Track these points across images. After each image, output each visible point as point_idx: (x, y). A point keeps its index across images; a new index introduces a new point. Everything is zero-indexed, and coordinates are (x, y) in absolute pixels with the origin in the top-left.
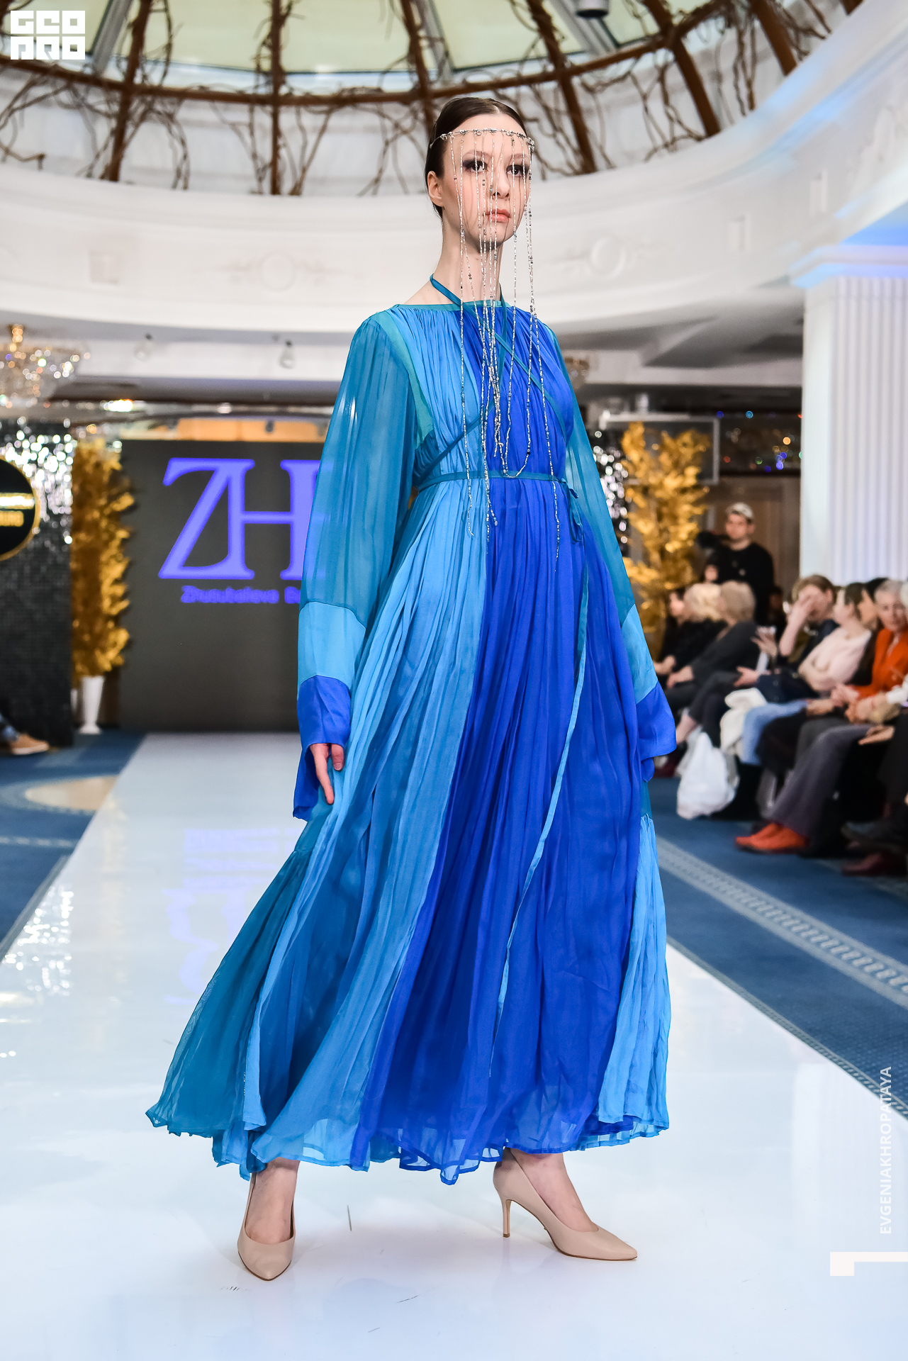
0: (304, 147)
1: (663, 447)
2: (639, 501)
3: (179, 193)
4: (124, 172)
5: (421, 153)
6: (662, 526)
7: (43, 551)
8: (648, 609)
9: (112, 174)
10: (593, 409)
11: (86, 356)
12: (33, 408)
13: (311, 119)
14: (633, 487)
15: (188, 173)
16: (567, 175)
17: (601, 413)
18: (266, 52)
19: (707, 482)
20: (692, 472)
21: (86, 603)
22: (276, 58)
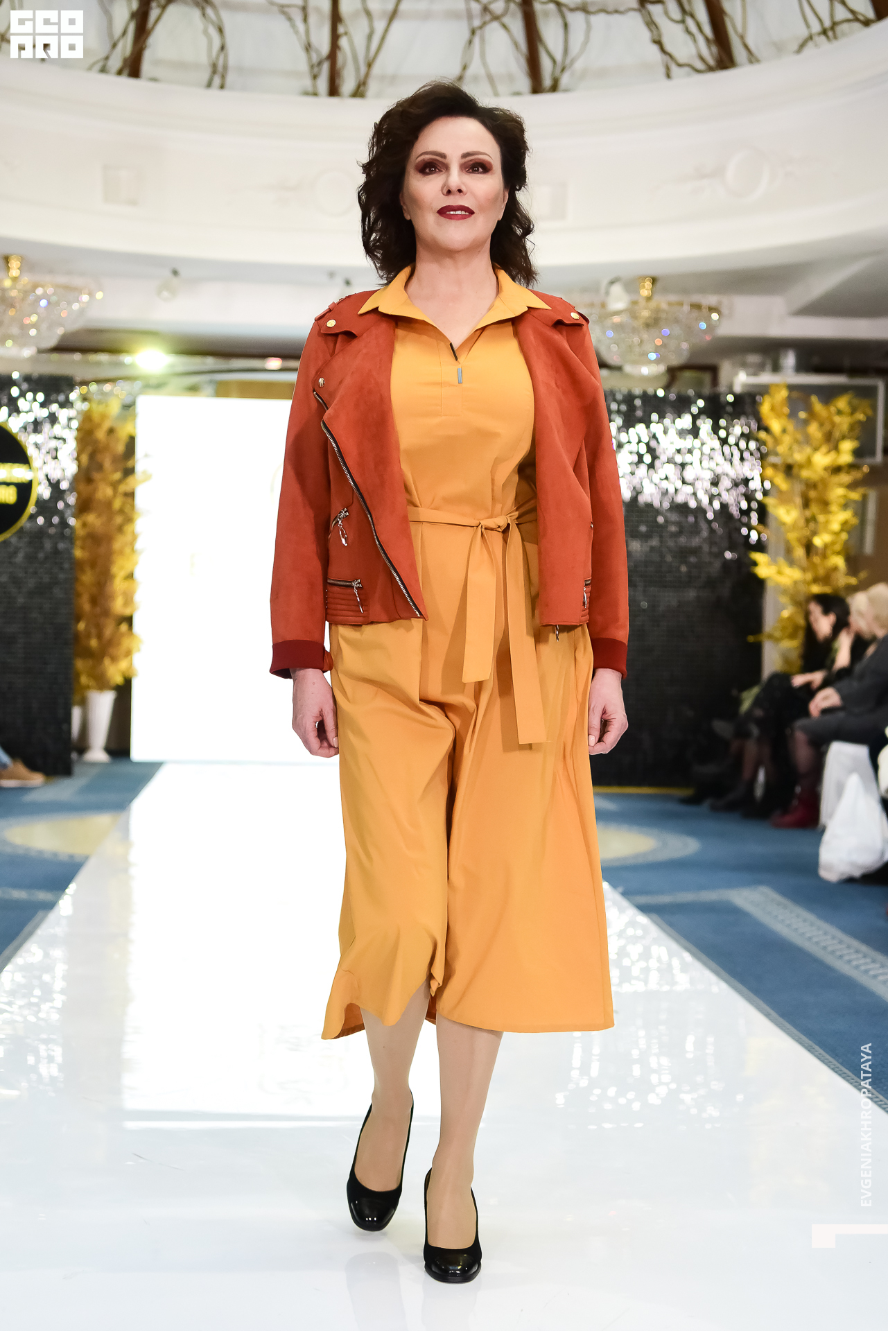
0: (370, 36)
1: (812, 415)
2: (781, 482)
3: (214, 92)
4: (146, 67)
5: (516, 45)
6: (808, 513)
7: (40, 533)
8: (789, 618)
9: (133, 68)
10: (726, 368)
11: (99, 295)
12: (32, 359)
13: (379, 1)
14: (774, 466)
15: (225, 67)
16: (698, 71)
17: (736, 374)
19: (869, 460)
20: (847, 446)
21: (94, 601)
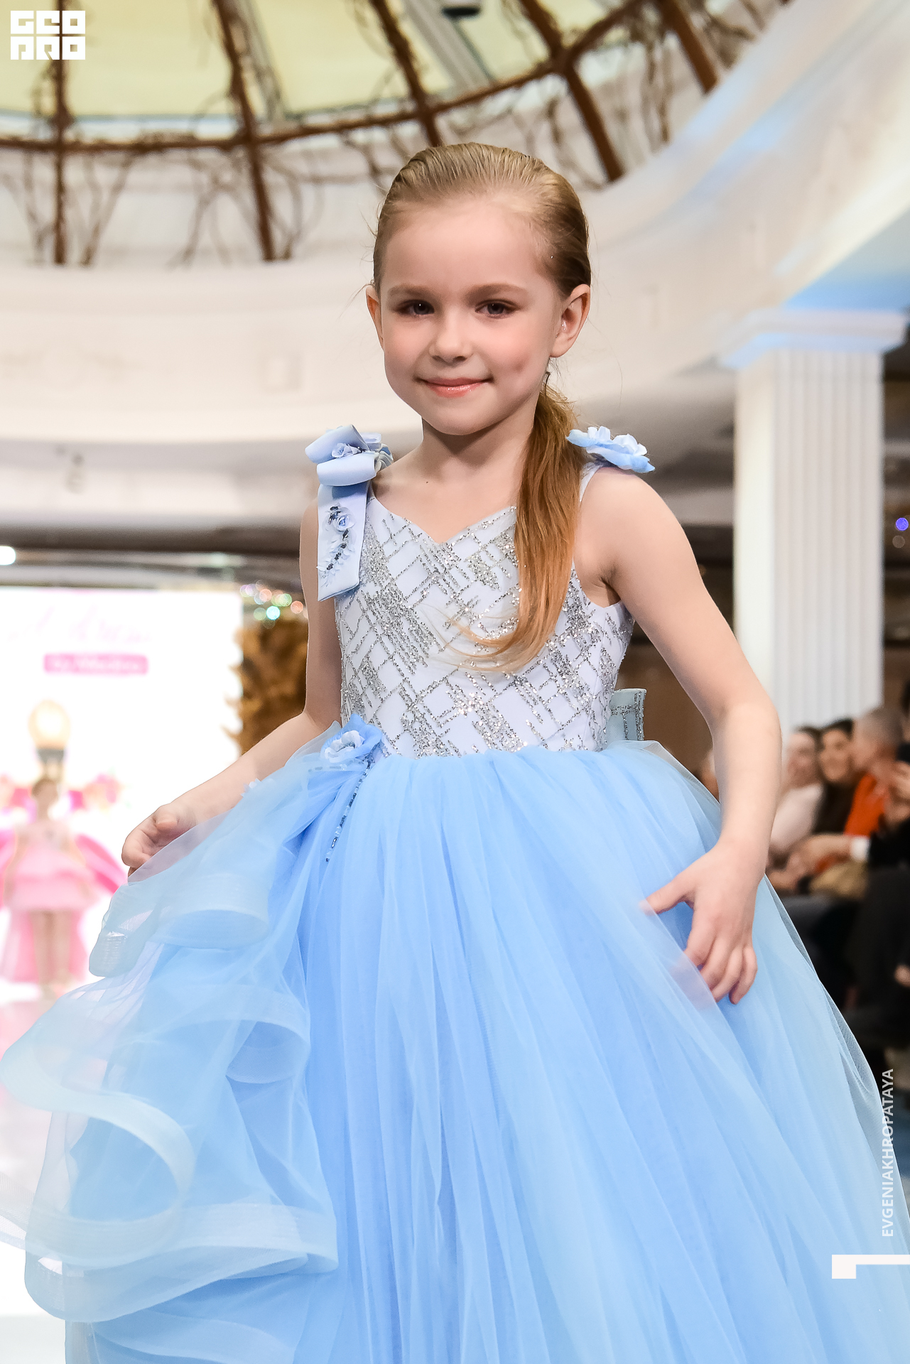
0: (96, 207)
5: (247, 214)
13: (104, 173)
18: (48, 86)
22: (60, 94)
